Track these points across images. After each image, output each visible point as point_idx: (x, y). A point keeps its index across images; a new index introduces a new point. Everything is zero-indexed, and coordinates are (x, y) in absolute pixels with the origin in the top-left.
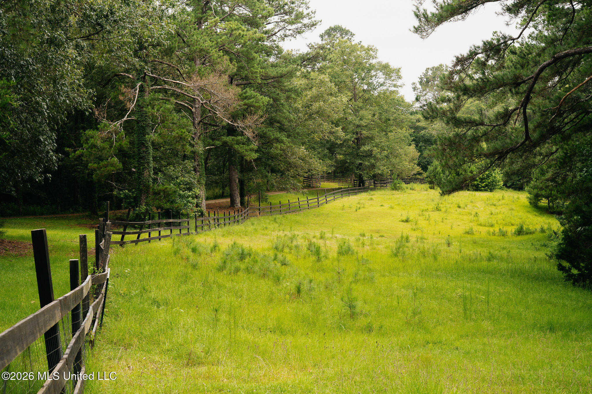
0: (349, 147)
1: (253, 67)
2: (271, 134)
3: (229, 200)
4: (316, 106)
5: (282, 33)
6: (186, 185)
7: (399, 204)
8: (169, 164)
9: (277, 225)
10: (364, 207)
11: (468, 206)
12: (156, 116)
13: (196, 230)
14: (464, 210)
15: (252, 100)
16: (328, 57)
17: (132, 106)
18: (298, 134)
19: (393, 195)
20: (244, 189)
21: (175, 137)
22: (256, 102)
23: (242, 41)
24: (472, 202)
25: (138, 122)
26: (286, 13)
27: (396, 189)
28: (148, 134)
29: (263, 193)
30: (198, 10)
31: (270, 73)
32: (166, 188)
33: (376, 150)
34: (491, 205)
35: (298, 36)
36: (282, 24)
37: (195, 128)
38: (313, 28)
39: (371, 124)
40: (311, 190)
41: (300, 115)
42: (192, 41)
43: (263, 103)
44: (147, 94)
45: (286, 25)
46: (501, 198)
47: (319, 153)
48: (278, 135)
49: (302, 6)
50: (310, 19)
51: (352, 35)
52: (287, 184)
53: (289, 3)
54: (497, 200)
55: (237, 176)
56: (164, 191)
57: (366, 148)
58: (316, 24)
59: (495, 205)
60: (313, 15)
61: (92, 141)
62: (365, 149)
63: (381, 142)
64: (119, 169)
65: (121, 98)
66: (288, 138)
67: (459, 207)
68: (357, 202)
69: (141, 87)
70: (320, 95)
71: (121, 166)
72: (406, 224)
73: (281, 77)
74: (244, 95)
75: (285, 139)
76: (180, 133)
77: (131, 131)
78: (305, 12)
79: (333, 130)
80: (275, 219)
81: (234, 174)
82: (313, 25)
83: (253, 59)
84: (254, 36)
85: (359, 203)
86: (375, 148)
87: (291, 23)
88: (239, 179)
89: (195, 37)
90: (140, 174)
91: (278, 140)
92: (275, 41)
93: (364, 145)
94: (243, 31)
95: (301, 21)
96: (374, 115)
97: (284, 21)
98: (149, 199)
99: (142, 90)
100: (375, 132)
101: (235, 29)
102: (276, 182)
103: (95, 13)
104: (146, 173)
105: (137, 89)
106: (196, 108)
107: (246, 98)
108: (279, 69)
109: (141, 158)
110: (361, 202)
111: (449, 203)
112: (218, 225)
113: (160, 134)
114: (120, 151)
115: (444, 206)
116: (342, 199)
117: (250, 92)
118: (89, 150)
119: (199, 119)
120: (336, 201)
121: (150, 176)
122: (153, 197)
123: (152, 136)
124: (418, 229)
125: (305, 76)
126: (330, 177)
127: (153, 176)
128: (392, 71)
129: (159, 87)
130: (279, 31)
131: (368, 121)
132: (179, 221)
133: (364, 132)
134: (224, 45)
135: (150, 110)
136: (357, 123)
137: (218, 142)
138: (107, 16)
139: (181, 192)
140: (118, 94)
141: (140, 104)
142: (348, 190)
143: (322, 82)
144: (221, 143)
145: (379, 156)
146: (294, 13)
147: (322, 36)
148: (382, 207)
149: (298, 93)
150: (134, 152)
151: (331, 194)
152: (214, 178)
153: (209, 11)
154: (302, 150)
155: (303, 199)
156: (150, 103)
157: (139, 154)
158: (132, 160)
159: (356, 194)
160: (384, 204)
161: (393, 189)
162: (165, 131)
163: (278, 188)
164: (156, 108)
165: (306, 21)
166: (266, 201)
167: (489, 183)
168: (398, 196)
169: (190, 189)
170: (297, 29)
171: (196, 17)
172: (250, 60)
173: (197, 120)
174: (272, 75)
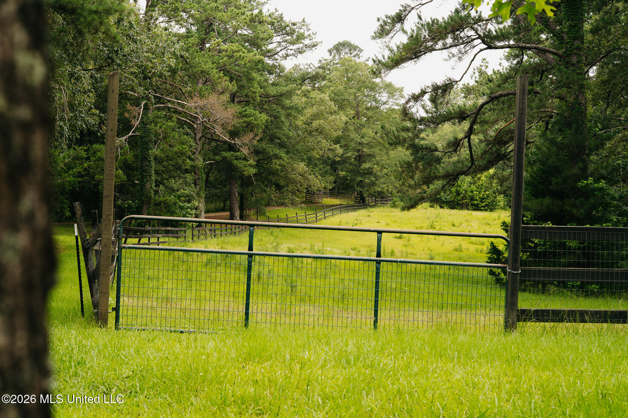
0: (350, 164)
1: (253, 87)
2: (271, 151)
3: (228, 213)
4: (315, 124)
5: (283, 52)
6: (185, 197)
7: (395, 221)
8: (170, 177)
9: (273, 238)
10: (360, 224)
11: (463, 225)
12: (159, 133)
13: (192, 239)
14: (458, 229)
15: (251, 118)
16: (328, 77)
17: (136, 123)
18: (297, 150)
19: (391, 212)
20: (243, 203)
21: (176, 152)
22: (255, 120)
23: (243, 63)
24: (467, 221)
25: (142, 137)
26: (288, 34)
27: (395, 206)
28: (152, 149)
29: (262, 207)
30: (202, 31)
31: (270, 92)
32: (167, 200)
33: (376, 168)
34: (486, 224)
35: (299, 55)
36: (284, 44)
37: (197, 144)
38: (314, 49)
39: (373, 142)
40: (312, 205)
41: (300, 132)
42: (194, 63)
43: (261, 121)
44: (151, 111)
45: (289, 45)
46: (497, 218)
47: (320, 169)
48: (277, 151)
49: (303, 27)
50: (310, 40)
51: (361, 51)
52: (286, 199)
53: (290, 25)
54: (492, 219)
55: (237, 190)
56: (164, 202)
57: (366, 165)
58: (316, 45)
59: (489, 225)
60: (314, 36)
61: (99, 154)
62: (366, 167)
63: (382, 160)
64: (123, 181)
65: (127, 115)
66: (287, 154)
67: (454, 225)
68: (355, 218)
69: (146, 105)
70: (320, 113)
71: (125, 178)
72: (399, 240)
73: (281, 96)
74: (244, 113)
75: (283, 155)
76: (181, 149)
77: (134, 145)
78: (306, 34)
79: (331, 147)
80: (272, 232)
81: (233, 188)
82: (314, 46)
83: (253, 79)
84: (254, 58)
85: (356, 219)
86: (376, 166)
87: (293, 43)
88: (239, 193)
89: (197, 59)
90: (143, 184)
91: (277, 157)
92: (277, 60)
93: (365, 162)
94: (244, 53)
95: (303, 41)
96: (376, 133)
97: (286, 41)
98: (151, 209)
99: (146, 108)
100: (376, 150)
101: (236, 51)
102: (275, 197)
103: (107, 48)
104: (148, 186)
105: (141, 108)
106: (197, 124)
107: (245, 116)
108: (279, 88)
109: (144, 171)
110: (358, 218)
111: (444, 222)
112: (215, 236)
113: (162, 150)
114: (124, 163)
115: (438, 224)
116: (340, 215)
117: (250, 110)
118: (96, 163)
119: (200, 135)
120: (334, 217)
121: (152, 188)
122: (154, 207)
123: (155, 151)
124: (409, 245)
125: (305, 95)
126: (333, 193)
127: (154, 188)
128: (396, 90)
129: (162, 105)
130: (281, 50)
131: (370, 139)
132: (176, 229)
133: (365, 150)
134: (225, 66)
135: (153, 127)
136: (359, 140)
137: (218, 157)
138: (117, 51)
139: (181, 204)
140: (124, 111)
141: (144, 120)
142: (347, 207)
143: (322, 100)
144: (220, 158)
145: (379, 174)
146: (296, 34)
147: (330, 51)
148: (379, 224)
149: (299, 111)
150: (137, 165)
151: (330, 210)
152: (214, 191)
153: (212, 33)
154: (302, 166)
155: (301, 213)
156: (154, 120)
157: (142, 167)
158: (136, 173)
159: (355, 211)
160: (380, 221)
161: (392, 207)
162: (166, 147)
163: (277, 202)
164: (159, 125)
165: (307, 42)
166: (264, 215)
167: (489, 203)
168: (396, 214)
169: (189, 201)
170: (298, 49)
171: (199, 38)
172: (250, 80)
173: (199, 136)
174: (272, 94)
